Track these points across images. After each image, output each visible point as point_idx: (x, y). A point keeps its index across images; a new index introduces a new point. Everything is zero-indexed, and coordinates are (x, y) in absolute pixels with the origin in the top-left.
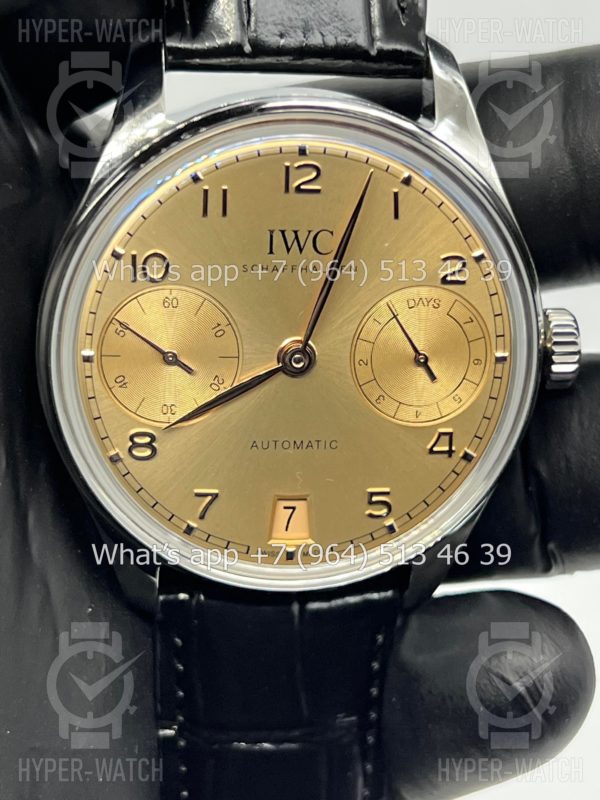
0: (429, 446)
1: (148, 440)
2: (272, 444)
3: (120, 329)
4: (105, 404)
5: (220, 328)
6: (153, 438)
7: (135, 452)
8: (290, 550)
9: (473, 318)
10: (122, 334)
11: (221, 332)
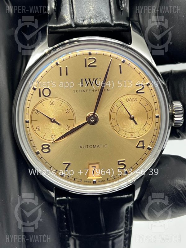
0: (136, 145)
1: (47, 146)
2: (86, 146)
3: (37, 112)
4: (33, 136)
5: (68, 110)
6: (49, 146)
7: (43, 151)
8: (95, 180)
9: (148, 104)
10: (37, 113)
11: (68, 112)
